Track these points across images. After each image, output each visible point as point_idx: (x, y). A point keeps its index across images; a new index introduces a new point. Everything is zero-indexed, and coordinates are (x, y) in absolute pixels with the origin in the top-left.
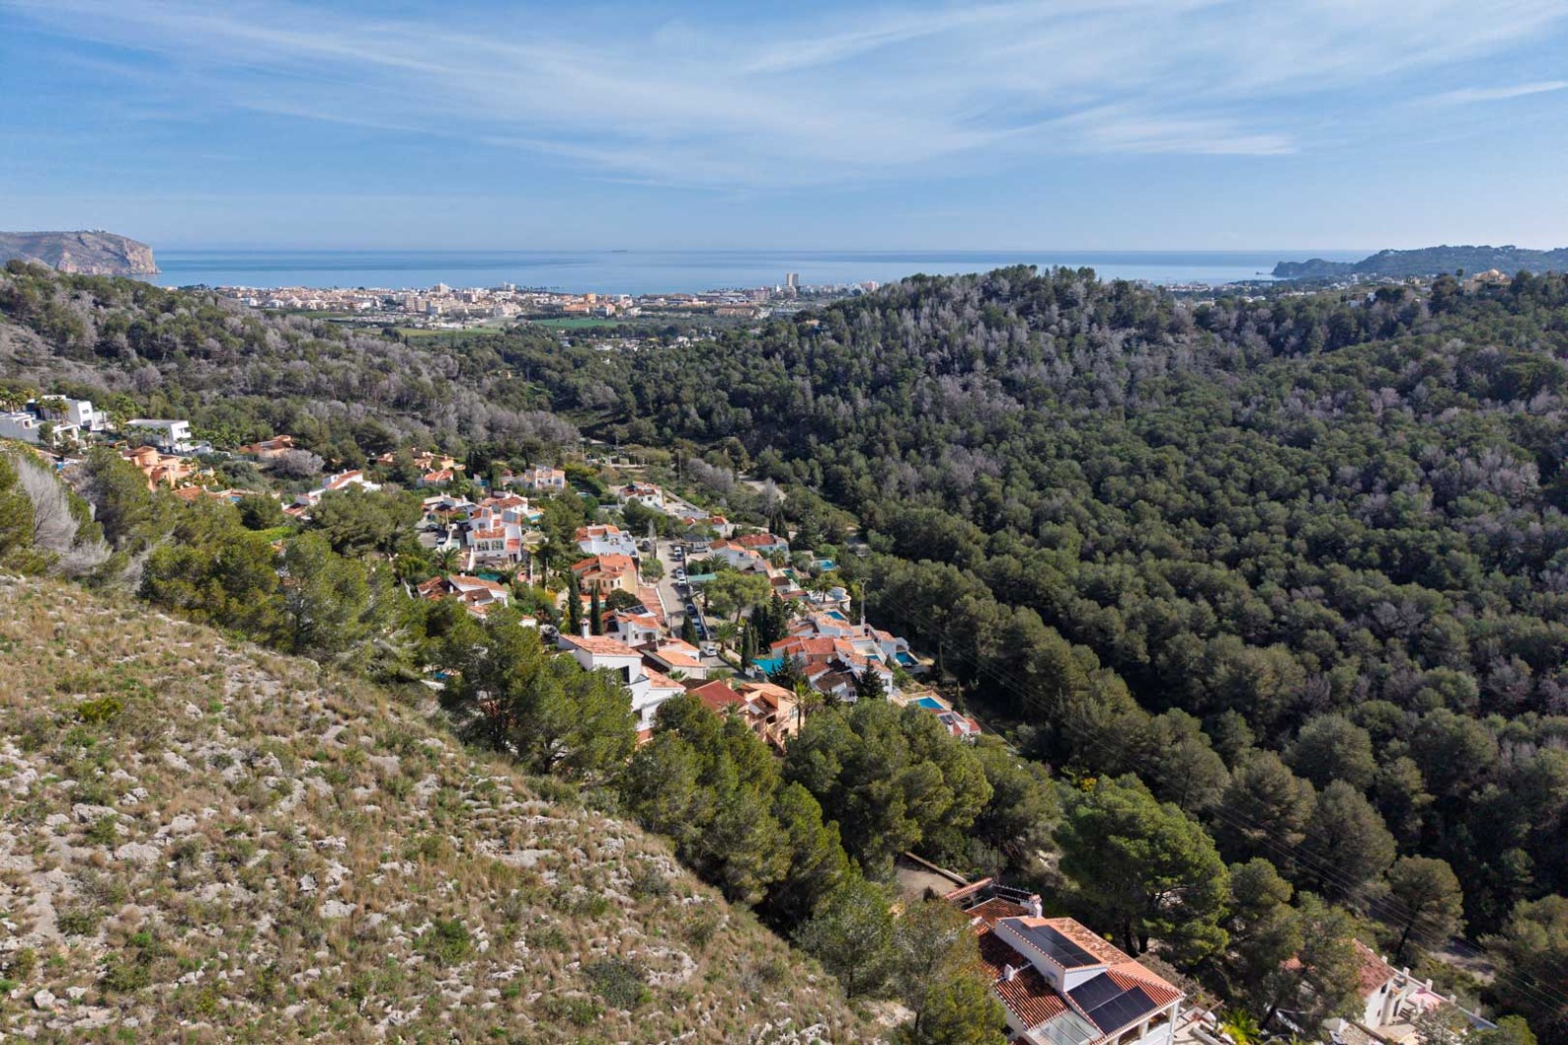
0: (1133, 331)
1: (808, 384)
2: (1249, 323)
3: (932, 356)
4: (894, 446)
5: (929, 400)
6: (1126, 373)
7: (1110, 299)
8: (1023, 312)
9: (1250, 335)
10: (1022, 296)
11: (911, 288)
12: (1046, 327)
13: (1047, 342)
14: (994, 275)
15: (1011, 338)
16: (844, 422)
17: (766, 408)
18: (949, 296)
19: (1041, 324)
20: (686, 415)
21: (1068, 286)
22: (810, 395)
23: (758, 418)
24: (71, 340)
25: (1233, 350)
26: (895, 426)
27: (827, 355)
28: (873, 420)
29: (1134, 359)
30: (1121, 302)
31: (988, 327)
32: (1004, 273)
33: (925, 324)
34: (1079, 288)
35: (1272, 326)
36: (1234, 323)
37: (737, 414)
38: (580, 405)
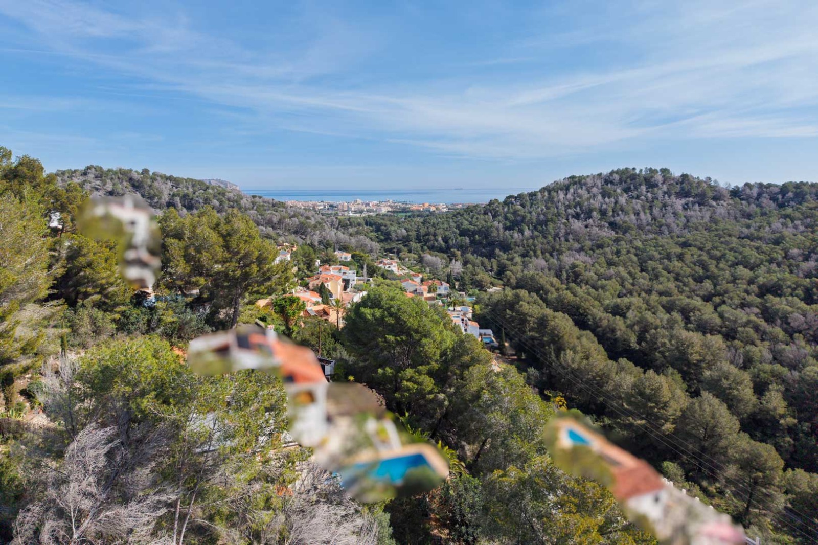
0: (691, 199)
1: (501, 225)
2: (765, 195)
3: (570, 211)
4: (539, 252)
5: (563, 231)
6: (683, 219)
7: (677, 184)
8: (626, 190)
9: (765, 201)
10: (625, 182)
11: (567, 182)
12: (638, 197)
13: (637, 205)
14: (612, 173)
15: (616, 202)
16: (515, 242)
17: (477, 236)
18: (585, 184)
19: (635, 196)
20: (437, 241)
21: (652, 177)
22: (501, 231)
23: (473, 242)
24: (156, 200)
25: (753, 208)
26: (542, 243)
27: (515, 213)
28: (531, 241)
29: (689, 213)
30: (684, 185)
31: (604, 197)
32: (617, 172)
33: (569, 196)
34: (659, 178)
35: (780, 196)
36: (755, 195)
37: (461, 240)
38: (391, 239)
